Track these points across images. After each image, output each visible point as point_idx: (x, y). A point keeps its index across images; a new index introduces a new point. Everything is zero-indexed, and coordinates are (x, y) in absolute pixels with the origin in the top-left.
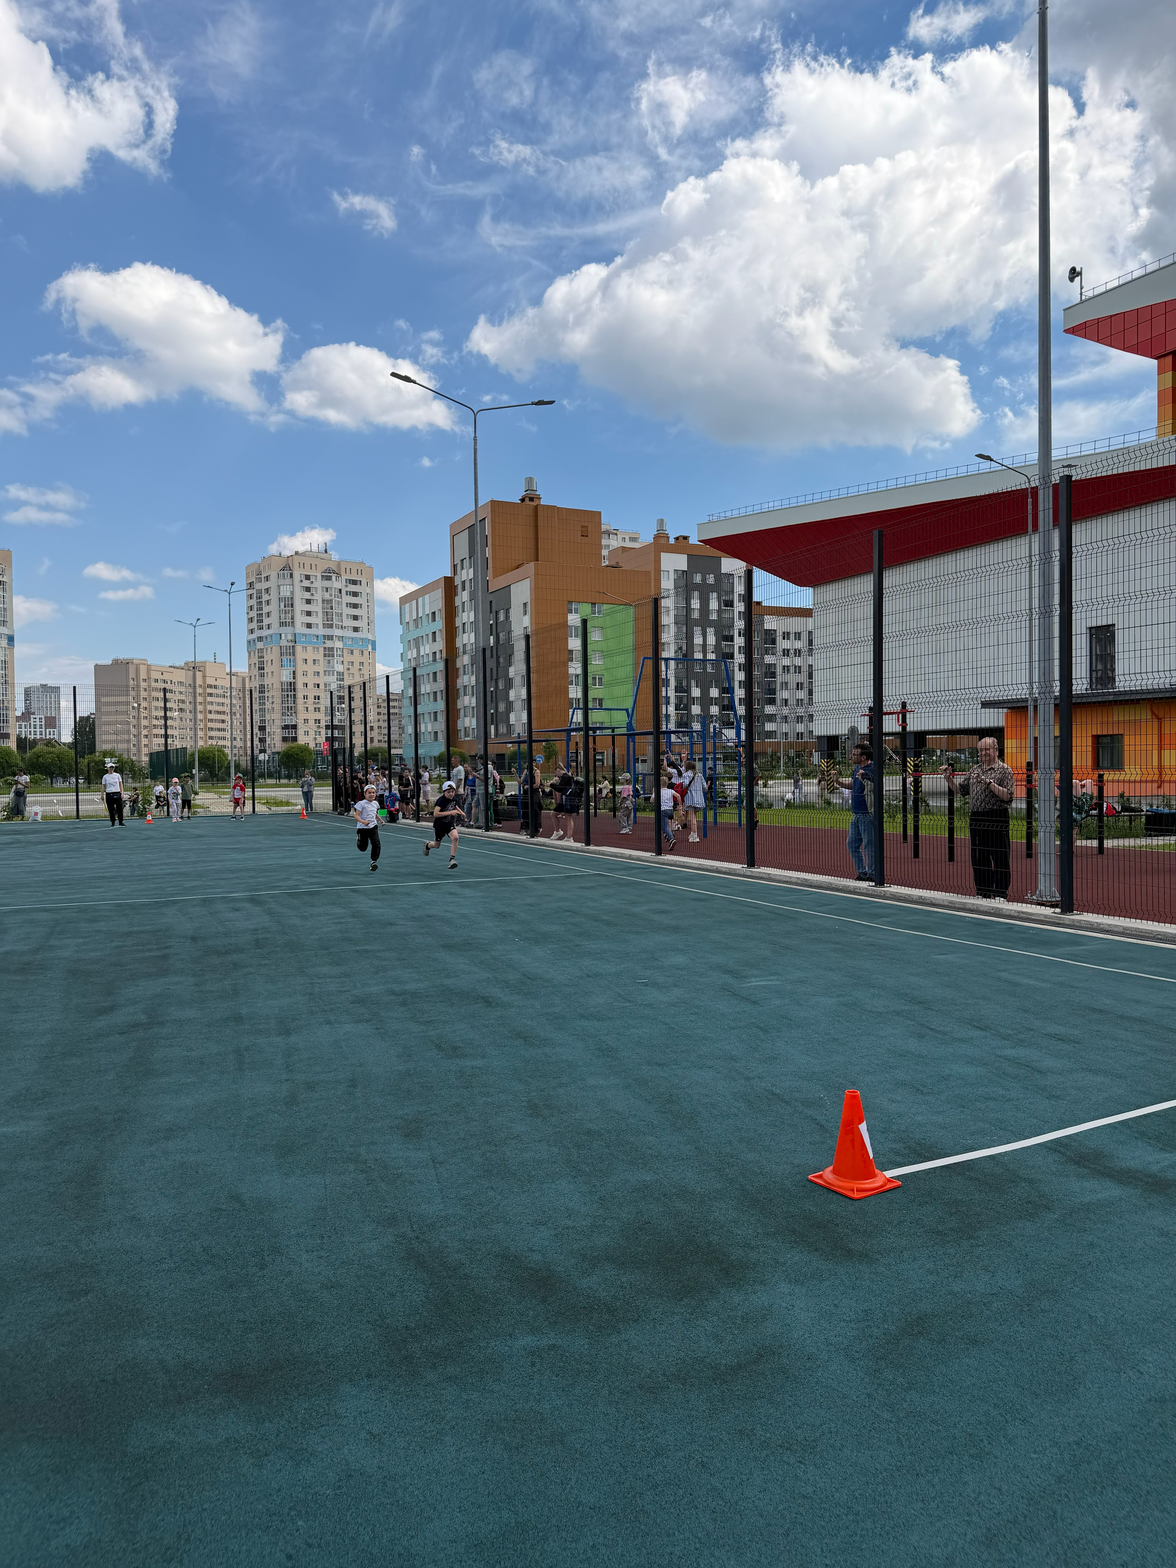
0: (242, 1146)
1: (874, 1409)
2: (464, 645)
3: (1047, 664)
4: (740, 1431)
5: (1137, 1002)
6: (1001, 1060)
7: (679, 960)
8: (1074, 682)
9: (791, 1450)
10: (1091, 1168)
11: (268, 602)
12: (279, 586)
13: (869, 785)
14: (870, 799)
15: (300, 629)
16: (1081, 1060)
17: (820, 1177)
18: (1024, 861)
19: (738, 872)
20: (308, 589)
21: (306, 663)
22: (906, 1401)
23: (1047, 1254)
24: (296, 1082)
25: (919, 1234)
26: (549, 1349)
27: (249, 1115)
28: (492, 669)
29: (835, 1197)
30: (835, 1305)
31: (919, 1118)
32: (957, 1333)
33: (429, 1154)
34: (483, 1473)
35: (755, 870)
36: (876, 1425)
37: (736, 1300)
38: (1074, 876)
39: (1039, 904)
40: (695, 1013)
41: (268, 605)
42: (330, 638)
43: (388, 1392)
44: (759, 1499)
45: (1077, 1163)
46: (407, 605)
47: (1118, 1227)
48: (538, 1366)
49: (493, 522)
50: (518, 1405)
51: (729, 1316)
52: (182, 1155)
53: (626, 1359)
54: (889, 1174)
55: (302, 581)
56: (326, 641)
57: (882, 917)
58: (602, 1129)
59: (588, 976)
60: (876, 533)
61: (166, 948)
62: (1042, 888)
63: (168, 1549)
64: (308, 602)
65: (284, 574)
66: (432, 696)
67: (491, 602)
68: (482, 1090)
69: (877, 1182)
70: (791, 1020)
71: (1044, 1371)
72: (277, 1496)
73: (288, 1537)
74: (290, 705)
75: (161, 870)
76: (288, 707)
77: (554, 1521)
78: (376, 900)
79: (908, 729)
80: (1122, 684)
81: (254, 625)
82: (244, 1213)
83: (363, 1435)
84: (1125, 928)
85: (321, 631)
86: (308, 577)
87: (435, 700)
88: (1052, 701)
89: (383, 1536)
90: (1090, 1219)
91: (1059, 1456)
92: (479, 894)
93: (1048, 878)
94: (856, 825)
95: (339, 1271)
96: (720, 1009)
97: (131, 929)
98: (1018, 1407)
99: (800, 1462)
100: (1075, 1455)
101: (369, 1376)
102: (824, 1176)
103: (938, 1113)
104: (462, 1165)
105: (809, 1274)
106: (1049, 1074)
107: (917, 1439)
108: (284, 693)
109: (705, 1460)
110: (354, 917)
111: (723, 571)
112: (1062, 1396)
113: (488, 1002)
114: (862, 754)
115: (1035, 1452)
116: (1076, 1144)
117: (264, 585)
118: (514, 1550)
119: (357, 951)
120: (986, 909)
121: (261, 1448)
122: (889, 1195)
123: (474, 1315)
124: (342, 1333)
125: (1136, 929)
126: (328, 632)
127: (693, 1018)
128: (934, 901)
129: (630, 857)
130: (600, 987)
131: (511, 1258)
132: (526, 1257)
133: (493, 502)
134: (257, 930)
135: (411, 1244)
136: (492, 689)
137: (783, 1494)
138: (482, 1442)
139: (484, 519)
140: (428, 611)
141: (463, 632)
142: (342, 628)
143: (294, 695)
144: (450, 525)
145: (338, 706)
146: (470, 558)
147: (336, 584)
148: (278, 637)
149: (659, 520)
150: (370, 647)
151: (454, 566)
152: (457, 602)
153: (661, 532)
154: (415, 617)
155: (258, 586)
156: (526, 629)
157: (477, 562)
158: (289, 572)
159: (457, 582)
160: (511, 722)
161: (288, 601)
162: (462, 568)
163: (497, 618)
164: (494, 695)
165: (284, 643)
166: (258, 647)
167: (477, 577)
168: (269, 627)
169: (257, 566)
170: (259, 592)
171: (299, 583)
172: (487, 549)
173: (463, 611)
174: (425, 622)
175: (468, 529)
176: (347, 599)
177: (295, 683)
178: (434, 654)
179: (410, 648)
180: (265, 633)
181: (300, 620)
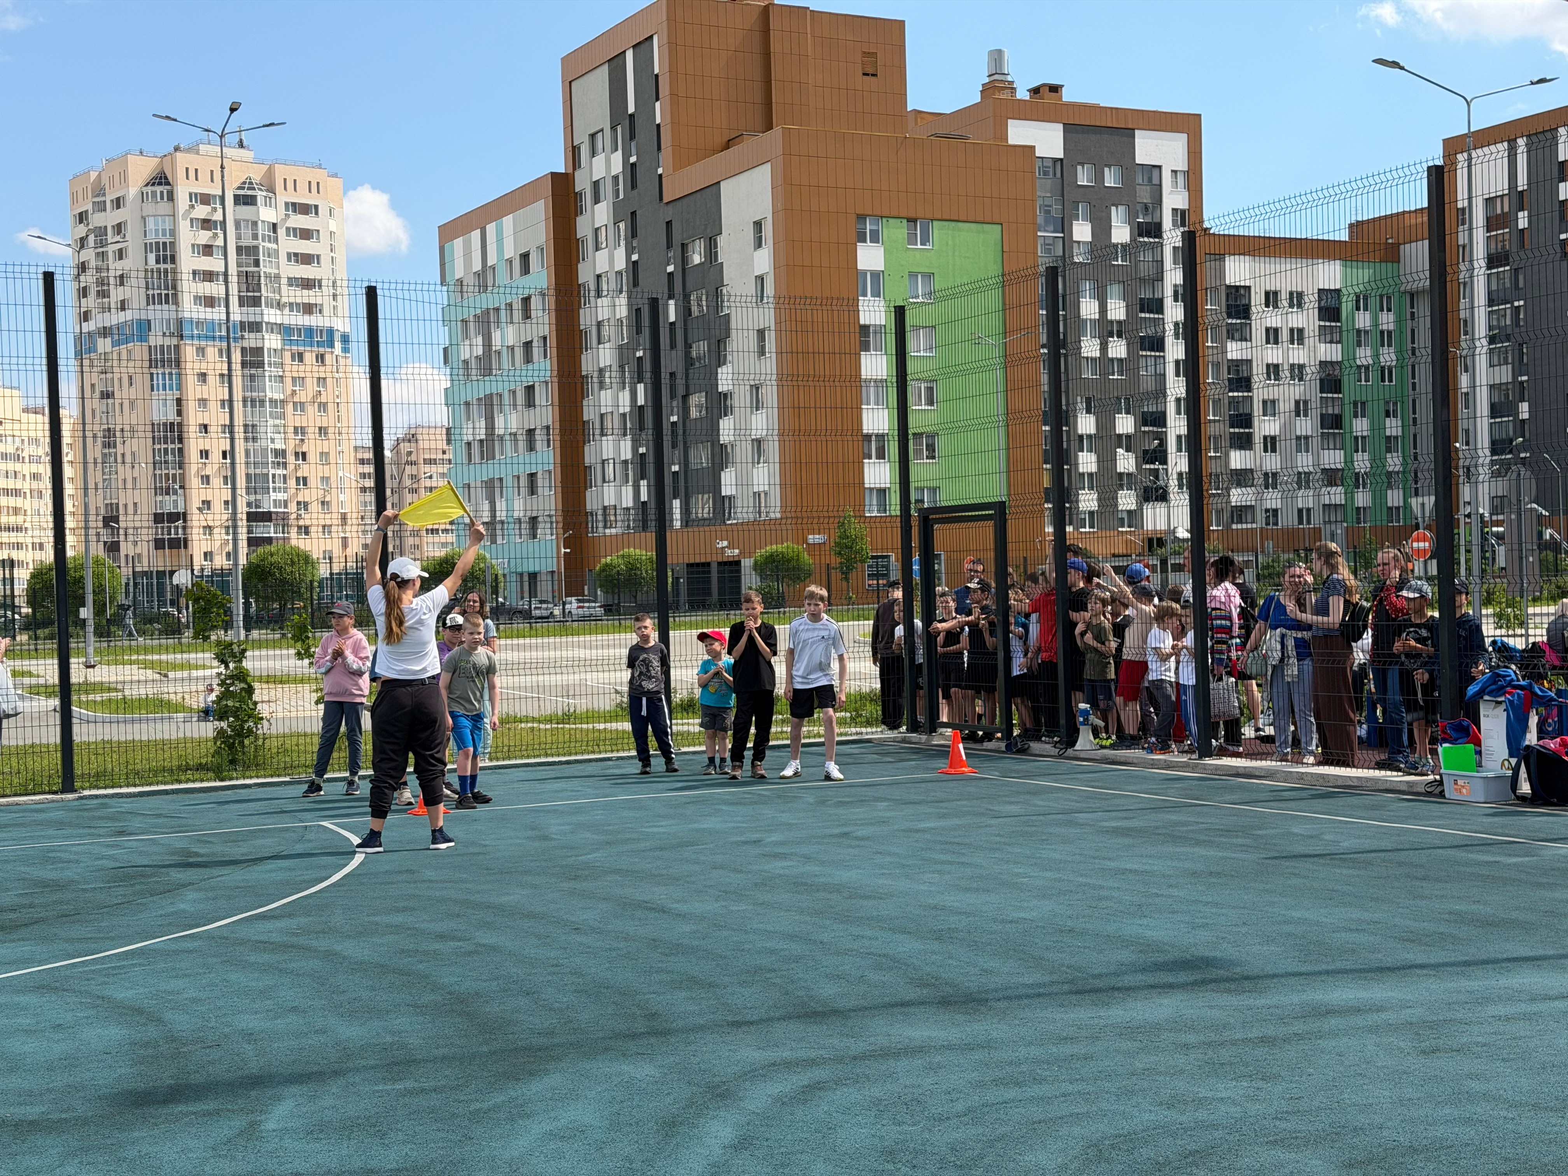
2: (599, 324)
11: (121, 254)
12: (144, 218)
15: (190, 309)
20: (206, 224)
21: (204, 381)
28: (672, 375)
41: (121, 258)
42: (255, 327)
46: (458, 243)
49: (673, 47)
55: (192, 207)
56: (246, 335)
64: (207, 250)
65: (154, 193)
66: (525, 439)
67: (669, 224)
74: (172, 472)
76: (167, 475)
81: (91, 302)
85: (237, 314)
86: (205, 199)
87: (531, 448)
108: (157, 447)
111: (1138, 161)
117: (109, 218)
126: (252, 314)
136: (674, 419)
139: (651, 37)
140: (510, 252)
141: (599, 295)
142: (279, 306)
143: (181, 450)
144: (562, 59)
145: (272, 471)
146: (613, 128)
147: (267, 214)
148: (145, 326)
149: (991, 53)
150: (338, 345)
151: (574, 148)
152: (583, 227)
153: (996, 77)
154: (477, 266)
155: (97, 220)
156: (761, 279)
157: (632, 137)
158: (165, 189)
159: (582, 183)
160: (726, 491)
161: (165, 250)
162: (593, 153)
163: (684, 259)
164: (681, 432)
165: (156, 339)
166: (100, 350)
167: (632, 170)
168: (123, 306)
169: (93, 175)
170: (101, 232)
171: (188, 212)
172: (658, 104)
173: (597, 249)
174: (502, 278)
175: (606, 67)
176: (289, 244)
177: (180, 425)
178: (528, 345)
179: (466, 335)
180: (115, 318)
181: (189, 288)
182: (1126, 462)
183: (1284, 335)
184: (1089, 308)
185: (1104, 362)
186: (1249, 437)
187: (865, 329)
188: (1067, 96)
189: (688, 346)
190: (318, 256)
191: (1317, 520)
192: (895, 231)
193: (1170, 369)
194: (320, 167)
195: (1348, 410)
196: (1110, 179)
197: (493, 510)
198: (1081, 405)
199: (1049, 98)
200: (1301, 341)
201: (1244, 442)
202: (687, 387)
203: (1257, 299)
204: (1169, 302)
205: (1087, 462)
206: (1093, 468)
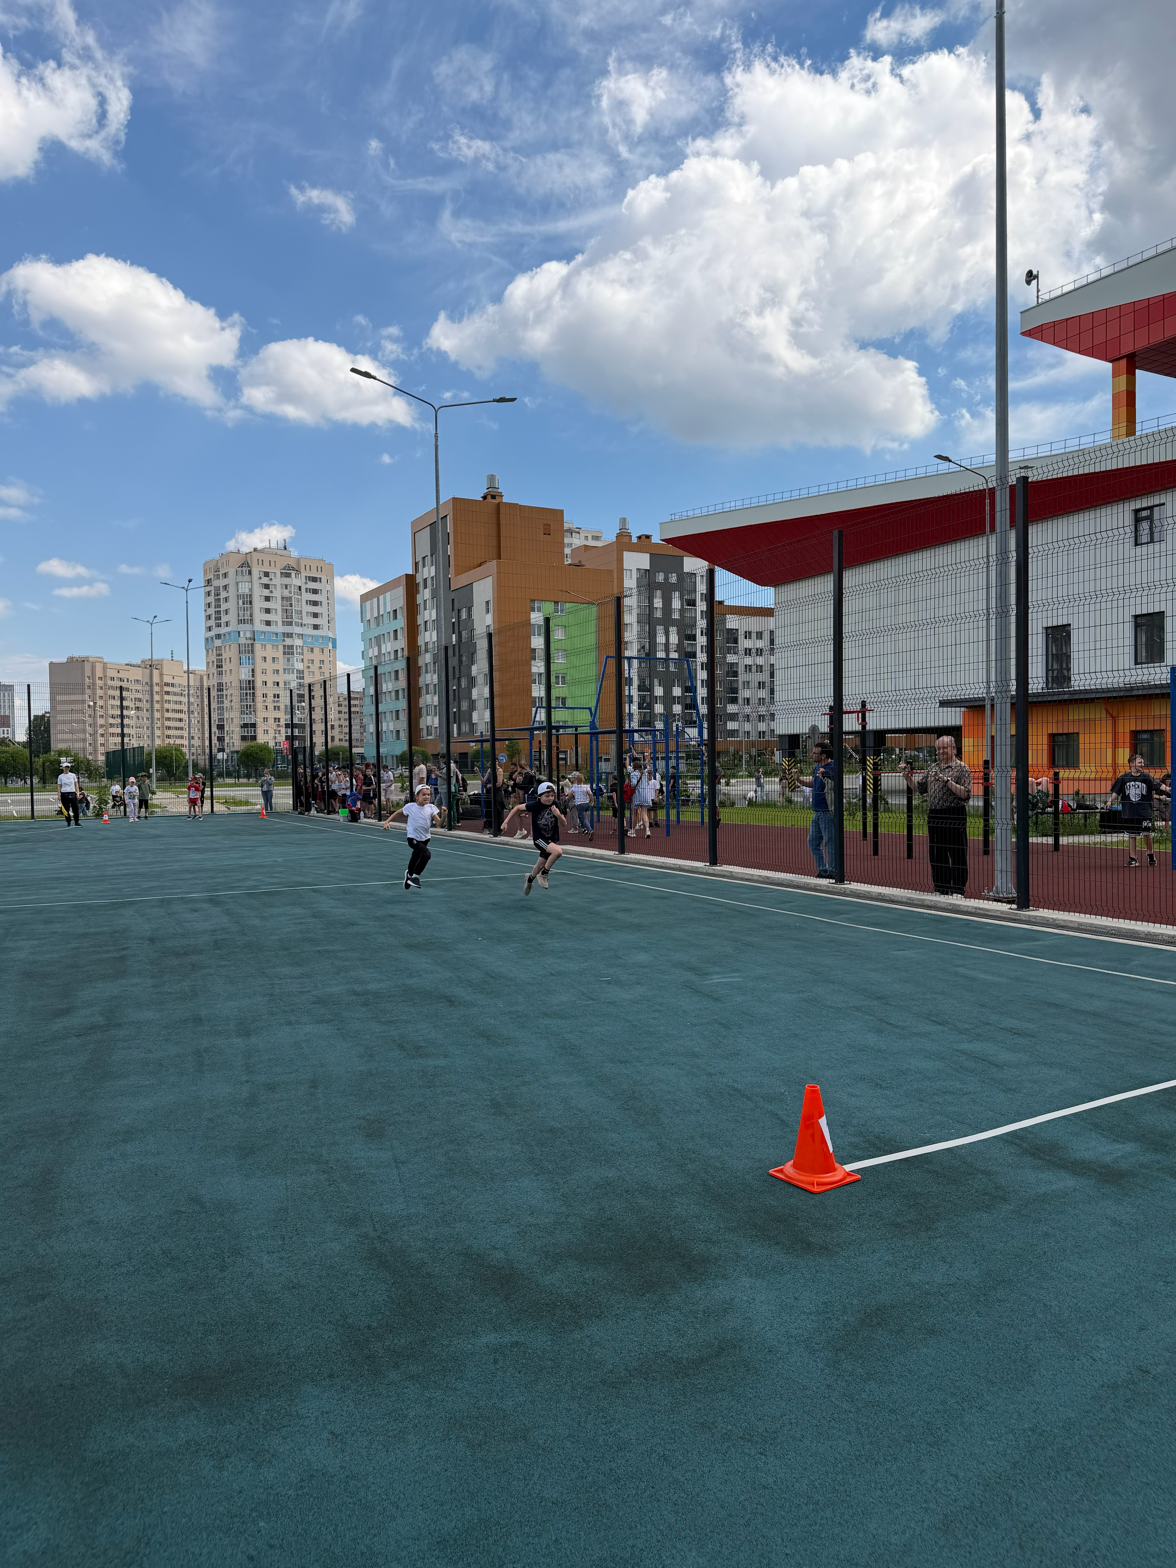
0: (201, 1148)
1: (833, 1400)
2: (426, 643)
3: (1004, 664)
4: (702, 1424)
5: (1092, 996)
6: (958, 1054)
7: (642, 957)
8: (1030, 681)
9: (752, 1441)
10: (1045, 1159)
11: (226, 599)
12: (237, 583)
13: (829, 783)
14: (830, 797)
15: (259, 626)
16: (1036, 1053)
17: (781, 1171)
18: (981, 858)
19: (700, 870)
20: (267, 586)
21: (265, 661)
22: (865, 1391)
23: (1002, 1245)
24: (256, 1083)
25: (877, 1227)
26: (511, 1346)
27: (209, 1116)
28: (454, 667)
29: (796, 1190)
30: (796, 1298)
31: (878, 1112)
32: (915, 1324)
33: (391, 1153)
34: (446, 1470)
35: (718, 868)
36: (836, 1416)
37: (698, 1294)
38: (1030, 872)
39: (995, 900)
40: (658, 1011)
41: (226, 602)
42: (290, 635)
43: (350, 1391)
44: (720, 1491)
45: (1033, 1155)
46: (368, 603)
47: (1073, 1217)
48: (501, 1363)
49: (455, 520)
50: (481, 1403)
51: (691, 1310)
52: (141, 1157)
53: (589, 1355)
54: (849, 1168)
55: (260, 578)
56: (286, 639)
57: (842, 914)
58: (565, 1126)
59: (552, 975)
60: (836, 533)
61: (124, 949)
62: (999, 884)
63: (127, 1553)
64: (267, 599)
65: (242, 571)
66: (393, 694)
67: (453, 600)
68: (445, 1089)
69: (837, 1176)
70: (752, 1016)
71: (1000, 1359)
72: (239, 1498)
73: (250, 1538)
74: (249, 704)
75: (118, 870)
76: (247, 705)
77: (517, 1517)
78: (338, 899)
79: (867, 728)
80: (1076, 683)
81: (212, 622)
82: (204, 1215)
83: (325, 1435)
84: (1080, 924)
85: (280, 629)
86: (267, 574)
87: (397, 698)
88: (1009, 700)
89: (345, 1535)
90: (1045, 1210)
91: (1014, 1443)
92: (441, 894)
93: (1004, 874)
94: (816, 823)
95: (301, 1272)
96: (682, 1006)
97: (87, 930)
98: (975, 1395)
99: (762, 1454)
100: (1029, 1442)
101: (331, 1376)
102: (784, 1170)
103: (896, 1106)
104: (425, 1164)
105: (770, 1268)
106: (1005, 1067)
107: (877, 1429)
108: (242, 692)
109: (667, 1453)
110: (314, 916)
111: (685, 570)
112: (1017, 1383)
113: (451, 1001)
114: (822, 753)
115: (991, 1439)
116: (1032, 1136)
117: (221, 582)
118: (477, 1546)
119: (319, 951)
120: (943, 905)
121: (222, 1450)
122: (848, 1188)
123: (436, 1314)
124: (304, 1334)
125: (1091, 925)
126: (288, 629)
127: (656, 1015)
128: (893, 898)
129: (593, 856)
130: (564, 985)
131: (474, 1256)
132: (489, 1255)
133: (455, 500)
134: (215, 931)
135: (373, 1244)
136: (455, 688)
137: (744, 1485)
138: (445, 1440)
139: (446, 516)
140: (389, 609)
141: (425, 630)
142: (301, 625)
143: (253, 693)
144: (412, 523)
146: (432, 555)
147: (296, 582)
148: (237, 635)
149: (621, 519)
150: (330, 645)
151: (416, 563)
152: (419, 599)
153: (623, 530)
154: (376, 615)
155: (216, 583)
156: (488, 627)
157: (439, 559)
158: (248, 569)
159: (419, 579)
160: (473, 721)
161: (247, 598)
162: (423, 566)
163: (459, 616)
164: (457, 693)
165: (242, 640)
166: (216, 645)
167: (439, 575)
168: (227, 624)
169: (215, 563)
170: (217, 589)
171: (258, 580)
172: (449, 546)
173: (425, 610)
174: (386, 620)
175: (430, 527)
176: (306, 596)
177: (253, 681)
178: (396, 652)
179: (371, 646)
180: (224, 630)
181: (259, 617)
186: (737, 698)
187: (533, 650)
189: (460, 656)
190: (321, 602)
192: (548, 606)
193: (700, 667)
196: (672, 579)
198: (657, 683)
199: (644, 541)
201: (734, 701)
202: (460, 674)
203: (741, 635)
204: (699, 636)
205: (659, 708)
206: (662, 711)
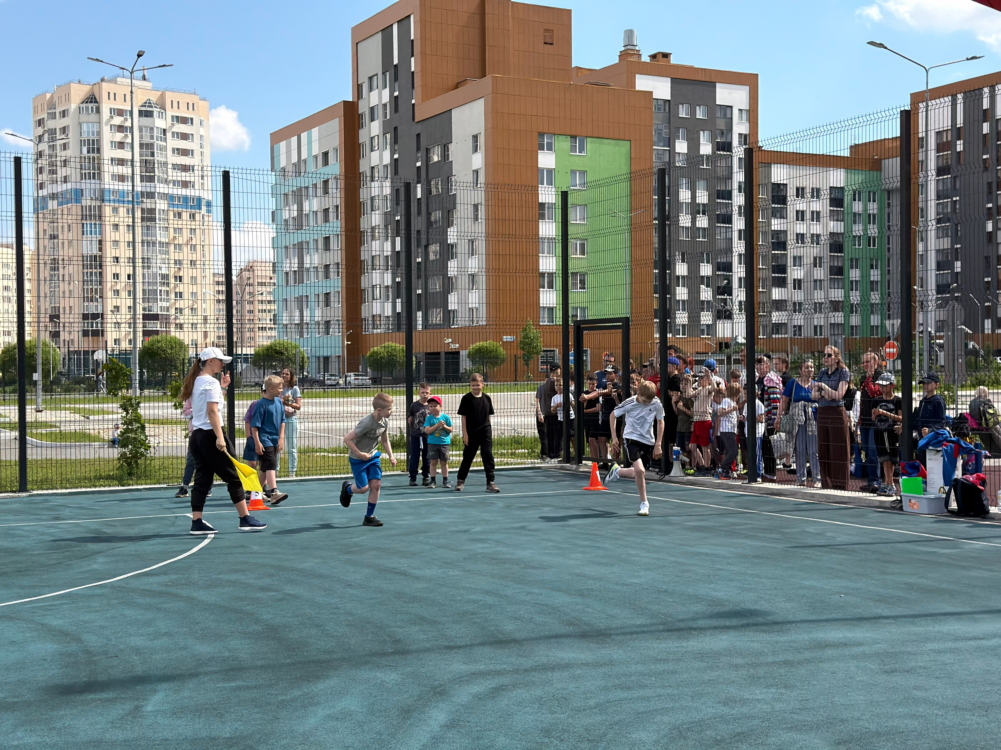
2: (372, 199)
11: (65, 147)
15: (108, 183)
20: (121, 128)
21: (117, 229)
28: (419, 232)
41: (65, 149)
42: (151, 195)
46: (283, 144)
49: (423, 23)
56: (145, 200)
64: (121, 145)
65: (87, 108)
67: (418, 135)
74: (95, 287)
76: (92, 289)
81: (45, 177)
85: (139, 187)
86: (120, 113)
87: (327, 276)
108: (86, 270)
117: (58, 123)
126: (148, 187)
136: (419, 260)
139: (410, 16)
140: (316, 151)
141: (372, 180)
142: (166, 182)
143: (101, 273)
144: (352, 29)
145: (159, 288)
146: (384, 73)
147: (159, 123)
148: (79, 194)
149: (626, 31)
150: (204, 208)
151: (358, 85)
152: (363, 136)
153: (629, 47)
154: (295, 159)
155: (50, 124)
156: (476, 172)
157: (396, 79)
158: (94, 105)
159: (363, 108)
160: (451, 307)
161: (93, 144)
162: (371, 89)
163: (428, 158)
164: (423, 269)
165: (86, 202)
166: (50, 207)
167: (395, 100)
168: (65, 180)
169: (48, 96)
170: (52, 132)
171: (108, 121)
172: (413, 59)
173: (372, 151)
174: (311, 167)
175: (380, 34)
176: (173, 143)
177: (101, 257)
178: (326, 211)
179: (287, 204)
180: (60, 188)
181: (108, 169)
182: (706, 294)
183: (808, 216)
184: (685, 195)
185: (694, 230)
186: (785, 279)
187: (542, 205)
188: (673, 60)
189: (429, 214)
190: (192, 151)
191: (826, 333)
192: (563, 143)
193: (735, 235)
194: (195, 93)
195: (847, 264)
196: (700, 114)
197: (302, 316)
198: (678, 257)
199: (662, 61)
200: (818, 220)
201: (781, 283)
202: (428, 240)
203: (791, 193)
204: (735, 192)
205: (682, 293)
206: (685, 297)
